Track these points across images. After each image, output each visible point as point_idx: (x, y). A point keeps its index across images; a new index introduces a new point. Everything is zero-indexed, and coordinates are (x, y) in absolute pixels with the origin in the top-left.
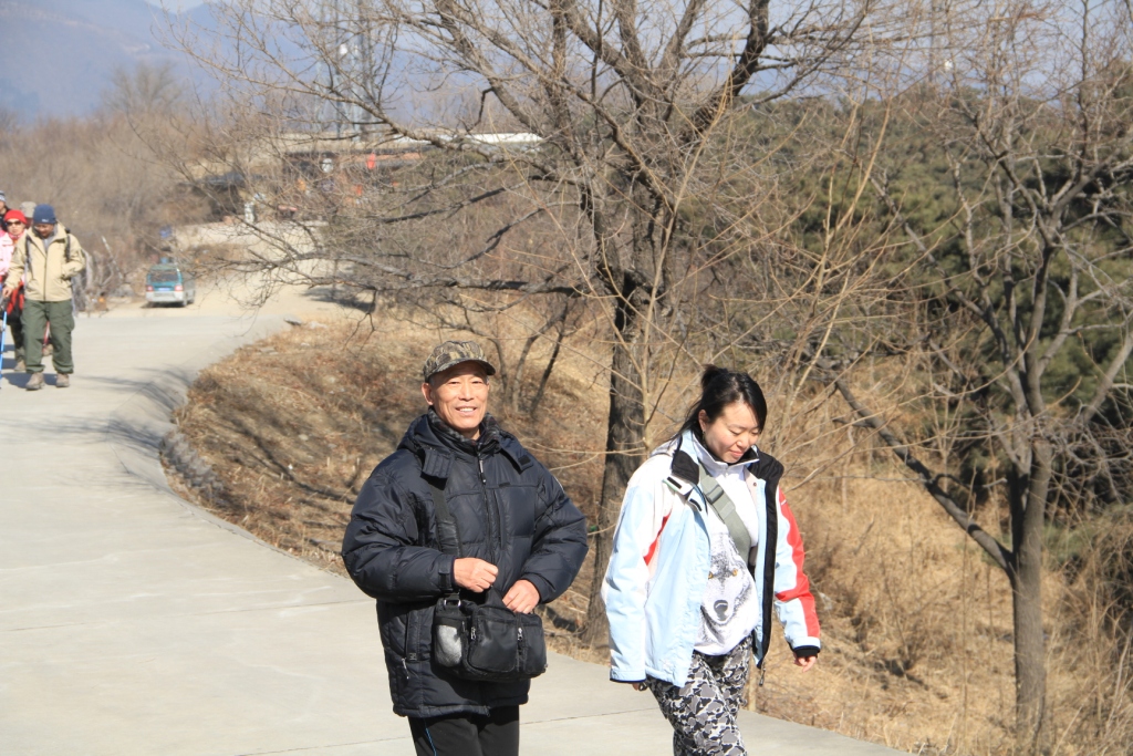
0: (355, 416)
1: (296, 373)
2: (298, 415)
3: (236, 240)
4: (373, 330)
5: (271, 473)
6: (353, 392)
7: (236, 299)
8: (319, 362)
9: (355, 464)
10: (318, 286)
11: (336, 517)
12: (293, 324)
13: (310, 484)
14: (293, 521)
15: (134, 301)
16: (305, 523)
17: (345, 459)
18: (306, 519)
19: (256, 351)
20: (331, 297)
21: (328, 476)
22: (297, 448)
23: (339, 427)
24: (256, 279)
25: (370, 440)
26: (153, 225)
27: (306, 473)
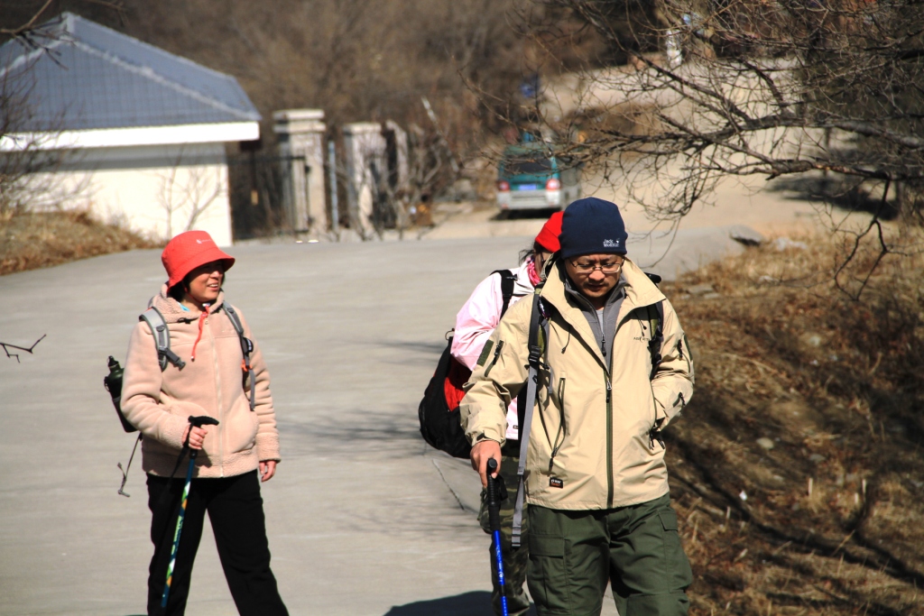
0: (857, 405)
1: (752, 328)
2: (755, 403)
3: (643, 99)
4: (885, 251)
5: (708, 507)
6: (853, 361)
7: (641, 202)
8: (791, 309)
9: (860, 491)
10: (783, 175)
11: (828, 586)
12: (746, 242)
13: (778, 527)
14: (749, 592)
15: (477, 209)
16: (770, 596)
17: (840, 482)
18: (773, 589)
19: (681, 291)
20: (818, 192)
21: (810, 512)
22: (755, 462)
23: (827, 423)
24: (675, 168)
25: (885, 447)
26: (511, 76)
27: (772, 506)
